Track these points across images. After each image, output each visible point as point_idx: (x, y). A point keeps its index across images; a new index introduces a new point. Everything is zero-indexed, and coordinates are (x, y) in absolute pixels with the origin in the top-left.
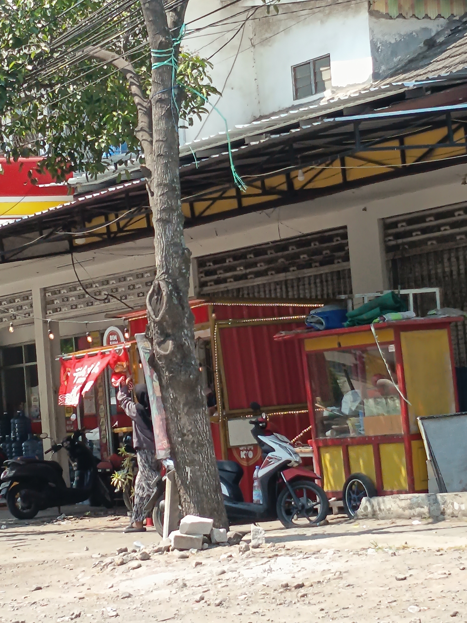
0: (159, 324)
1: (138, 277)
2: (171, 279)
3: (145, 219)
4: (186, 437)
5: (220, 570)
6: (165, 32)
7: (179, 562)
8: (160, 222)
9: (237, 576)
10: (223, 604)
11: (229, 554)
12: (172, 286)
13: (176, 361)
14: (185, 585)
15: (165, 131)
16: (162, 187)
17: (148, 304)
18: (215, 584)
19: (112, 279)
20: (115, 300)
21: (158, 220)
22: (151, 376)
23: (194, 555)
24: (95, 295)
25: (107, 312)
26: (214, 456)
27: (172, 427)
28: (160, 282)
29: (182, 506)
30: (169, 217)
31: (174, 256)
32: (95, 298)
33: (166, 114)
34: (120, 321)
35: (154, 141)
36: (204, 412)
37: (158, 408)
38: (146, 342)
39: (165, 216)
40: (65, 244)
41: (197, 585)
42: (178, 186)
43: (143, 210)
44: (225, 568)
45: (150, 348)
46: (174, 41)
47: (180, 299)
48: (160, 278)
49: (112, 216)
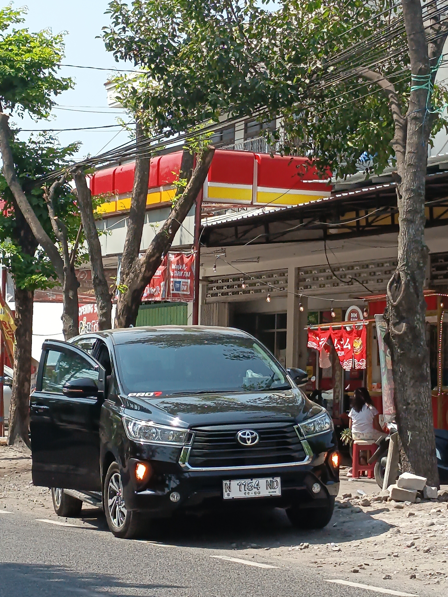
0: (396, 308)
1: (378, 266)
2: (410, 270)
3: (390, 217)
4: (410, 406)
5: (430, 522)
6: (425, 60)
7: (395, 511)
8: (405, 221)
9: (444, 528)
10: (430, 551)
11: (438, 509)
12: (410, 276)
13: (408, 341)
14: (399, 531)
15: (417, 144)
16: (410, 191)
17: (388, 290)
18: (425, 534)
19: (356, 265)
20: (358, 283)
21: (403, 220)
22: (385, 352)
23: (408, 507)
24: (341, 277)
25: (350, 292)
26: (432, 425)
27: (399, 396)
28: (400, 273)
29: (401, 464)
30: (413, 218)
31: (414, 251)
32: (341, 280)
33: (419, 130)
34: (362, 301)
35: (407, 152)
36: (427, 386)
37: (388, 379)
38: (383, 323)
39: (409, 217)
40: (320, 233)
41: (409, 533)
42: (423, 192)
43: (389, 210)
44: (434, 521)
45: (387, 328)
46: (432, 69)
47: (416, 288)
48: (400, 269)
49: (362, 212)
